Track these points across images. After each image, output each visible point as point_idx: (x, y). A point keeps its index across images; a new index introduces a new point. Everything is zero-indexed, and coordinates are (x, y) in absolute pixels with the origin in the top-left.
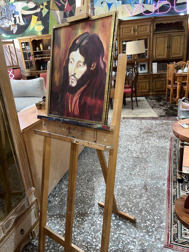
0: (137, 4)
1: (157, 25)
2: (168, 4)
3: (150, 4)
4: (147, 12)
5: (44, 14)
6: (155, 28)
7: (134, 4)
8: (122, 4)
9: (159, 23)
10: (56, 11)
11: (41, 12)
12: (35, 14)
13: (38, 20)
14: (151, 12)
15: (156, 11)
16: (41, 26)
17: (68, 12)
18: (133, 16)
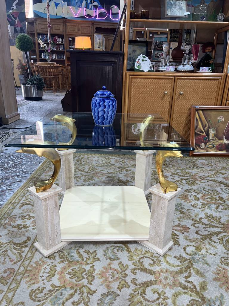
0: (80, 7)
1: (97, 28)
2: (105, 12)
3: (91, 9)
4: (89, 16)
6: (95, 30)
7: (77, 7)
8: (67, 5)
9: (98, 26)
14: (92, 17)
15: (96, 17)
18: (77, 17)
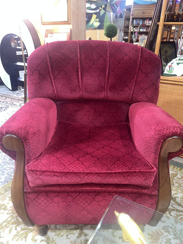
5: (101, 14)
10: (110, 13)
11: (99, 13)
12: (95, 13)
13: (96, 18)
16: (98, 23)
17: (119, 15)
